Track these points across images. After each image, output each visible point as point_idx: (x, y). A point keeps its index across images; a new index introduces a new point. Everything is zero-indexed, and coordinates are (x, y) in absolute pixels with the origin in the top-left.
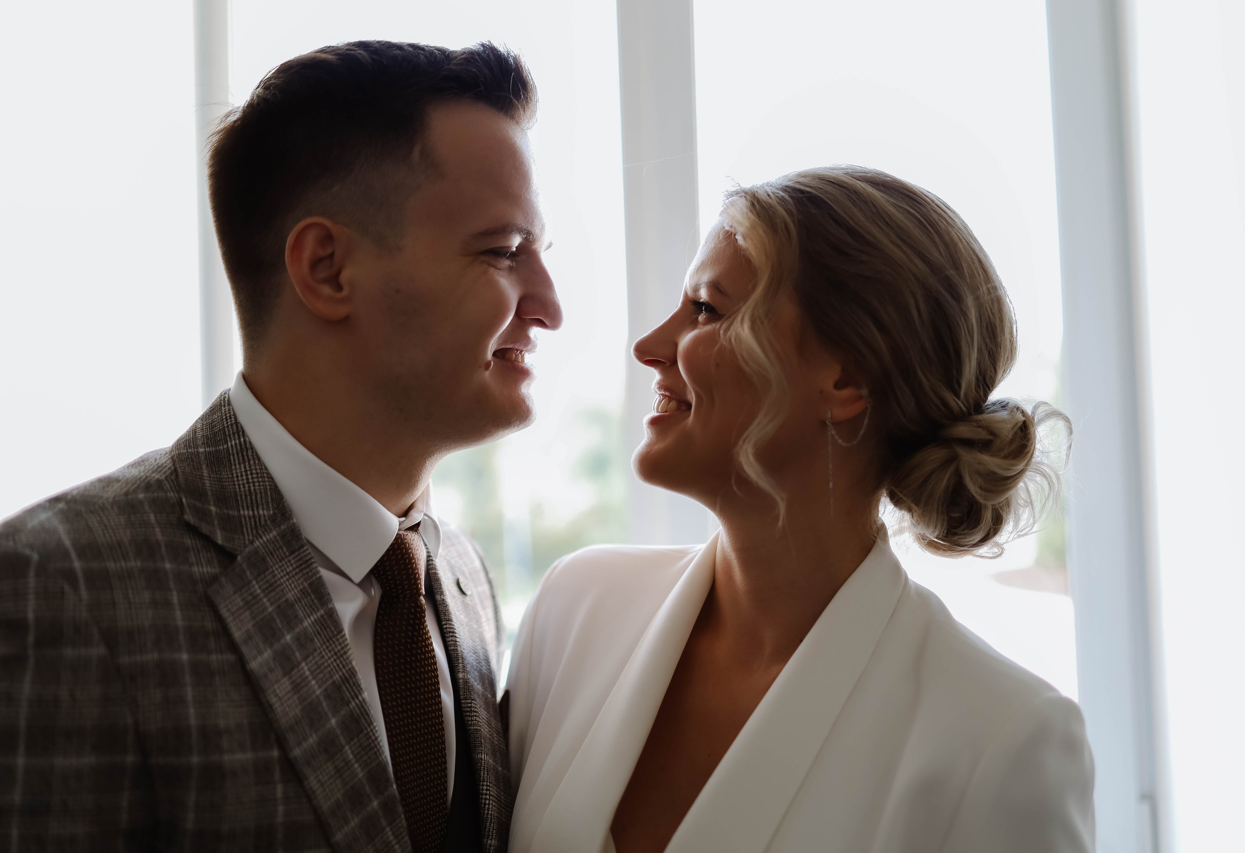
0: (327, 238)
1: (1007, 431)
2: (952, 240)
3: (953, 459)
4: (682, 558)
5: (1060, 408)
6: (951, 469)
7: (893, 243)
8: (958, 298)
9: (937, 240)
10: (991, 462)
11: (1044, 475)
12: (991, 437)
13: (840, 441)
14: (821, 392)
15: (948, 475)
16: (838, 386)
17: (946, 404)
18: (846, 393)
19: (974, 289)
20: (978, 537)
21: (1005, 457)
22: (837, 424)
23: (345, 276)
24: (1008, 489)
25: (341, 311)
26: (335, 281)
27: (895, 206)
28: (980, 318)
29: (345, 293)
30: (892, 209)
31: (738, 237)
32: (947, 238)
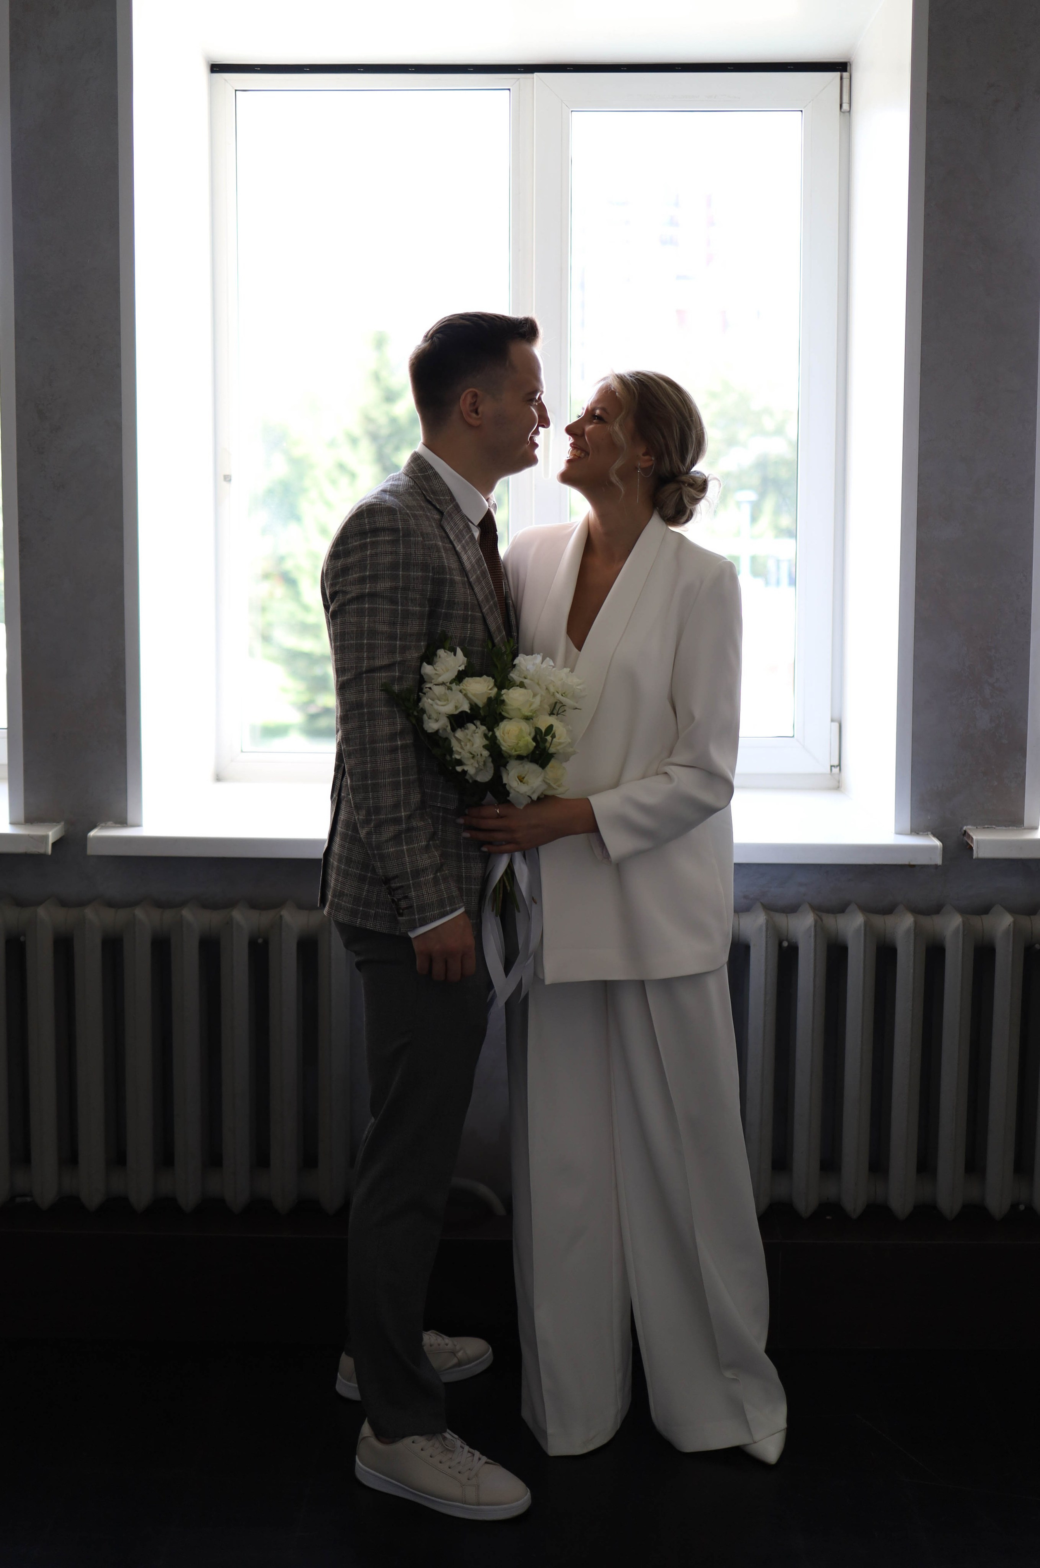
0: (475, 395)
1: (700, 482)
2: (691, 408)
3: (680, 488)
4: (571, 527)
5: (718, 478)
6: (679, 492)
7: (671, 405)
8: (690, 430)
9: (686, 407)
10: (693, 491)
11: (709, 502)
12: (694, 483)
13: (643, 475)
14: (637, 456)
15: (678, 494)
16: (644, 455)
17: (679, 468)
18: (646, 457)
19: (696, 428)
20: (685, 518)
21: (698, 491)
22: (642, 469)
23: (480, 410)
24: (697, 504)
25: (478, 423)
26: (477, 412)
27: (672, 391)
28: (696, 439)
29: (480, 416)
30: (672, 393)
31: (617, 394)
32: (689, 407)
